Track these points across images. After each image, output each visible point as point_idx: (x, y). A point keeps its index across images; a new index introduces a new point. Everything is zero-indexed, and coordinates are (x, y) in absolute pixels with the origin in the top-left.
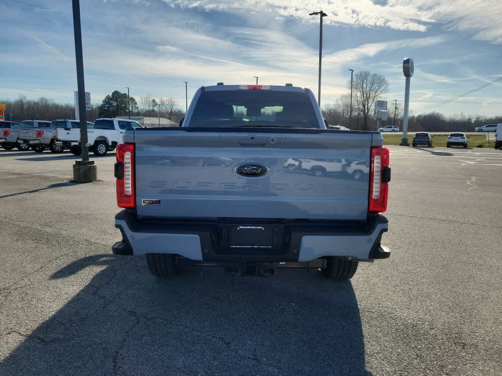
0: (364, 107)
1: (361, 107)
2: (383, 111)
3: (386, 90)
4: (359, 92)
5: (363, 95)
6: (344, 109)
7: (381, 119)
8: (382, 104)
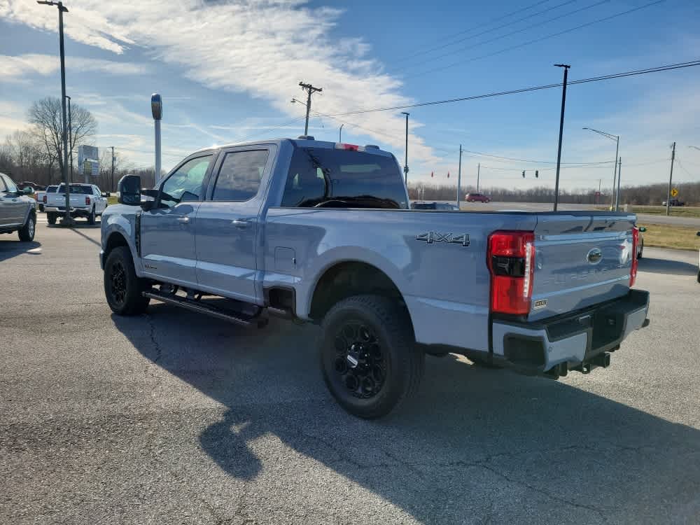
0: (60, 152)
1: (54, 153)
2: (92, 161)
3: (93, 131)
4: (47, 129)
5: (57, 134)
6: (21, 153)
7: (91, 173)
8: (89, 151)
